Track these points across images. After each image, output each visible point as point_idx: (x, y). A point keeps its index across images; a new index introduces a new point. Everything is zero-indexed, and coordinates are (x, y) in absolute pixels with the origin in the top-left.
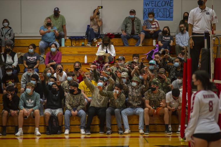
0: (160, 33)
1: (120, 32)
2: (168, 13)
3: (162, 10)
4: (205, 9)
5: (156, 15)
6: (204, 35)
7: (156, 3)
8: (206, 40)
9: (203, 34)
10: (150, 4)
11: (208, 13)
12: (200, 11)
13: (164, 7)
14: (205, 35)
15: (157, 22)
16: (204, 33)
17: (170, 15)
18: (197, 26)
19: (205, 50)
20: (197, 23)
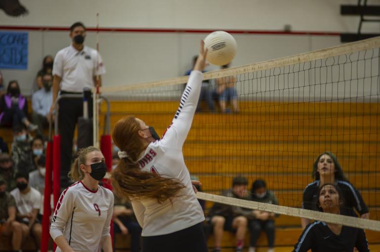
2: (18, 57)
3: (8, 51)
4: (84, 50)
6: (82, 96)
8: (85, 105)
11: (88, 58)
13: (12, 46)
14: (85, 95)
18: (69, 79)
19: (83, 121)
20: (69, 74)
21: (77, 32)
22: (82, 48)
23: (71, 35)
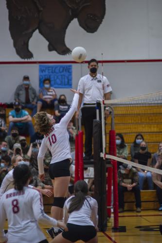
0: (56, 102)
1: (13, 101)
2: (66, 80)
3: (60, 77)
4: (97, 77)
5: (52, 82)
6: (95, 106)
7: (54, 69)
8: (98, 111)
9: (94, 104)
10: (47, 71)
11: (99, 81)
12: (91, 79)
13: (62, 74)
14: (97, 105)
15: (54, 90)
16: (95, 102)
17: (68, 82)
18: (87, 95)
19: (96, 121)
20: (87, 92)
21: (92, 66)
22: (96, 76)
23: (89, 67)
